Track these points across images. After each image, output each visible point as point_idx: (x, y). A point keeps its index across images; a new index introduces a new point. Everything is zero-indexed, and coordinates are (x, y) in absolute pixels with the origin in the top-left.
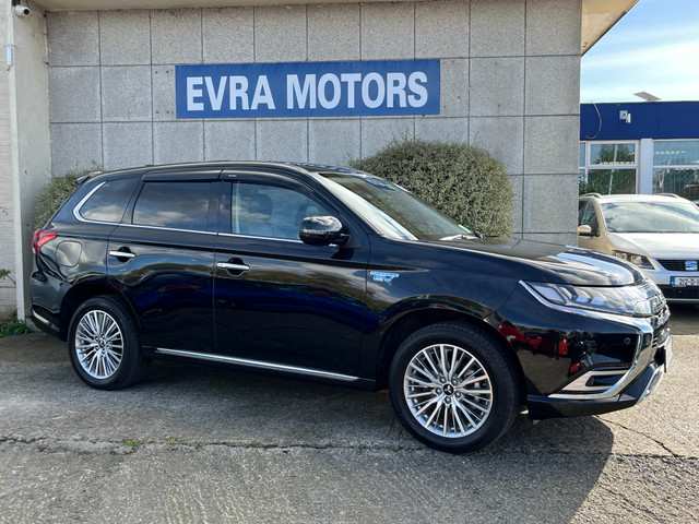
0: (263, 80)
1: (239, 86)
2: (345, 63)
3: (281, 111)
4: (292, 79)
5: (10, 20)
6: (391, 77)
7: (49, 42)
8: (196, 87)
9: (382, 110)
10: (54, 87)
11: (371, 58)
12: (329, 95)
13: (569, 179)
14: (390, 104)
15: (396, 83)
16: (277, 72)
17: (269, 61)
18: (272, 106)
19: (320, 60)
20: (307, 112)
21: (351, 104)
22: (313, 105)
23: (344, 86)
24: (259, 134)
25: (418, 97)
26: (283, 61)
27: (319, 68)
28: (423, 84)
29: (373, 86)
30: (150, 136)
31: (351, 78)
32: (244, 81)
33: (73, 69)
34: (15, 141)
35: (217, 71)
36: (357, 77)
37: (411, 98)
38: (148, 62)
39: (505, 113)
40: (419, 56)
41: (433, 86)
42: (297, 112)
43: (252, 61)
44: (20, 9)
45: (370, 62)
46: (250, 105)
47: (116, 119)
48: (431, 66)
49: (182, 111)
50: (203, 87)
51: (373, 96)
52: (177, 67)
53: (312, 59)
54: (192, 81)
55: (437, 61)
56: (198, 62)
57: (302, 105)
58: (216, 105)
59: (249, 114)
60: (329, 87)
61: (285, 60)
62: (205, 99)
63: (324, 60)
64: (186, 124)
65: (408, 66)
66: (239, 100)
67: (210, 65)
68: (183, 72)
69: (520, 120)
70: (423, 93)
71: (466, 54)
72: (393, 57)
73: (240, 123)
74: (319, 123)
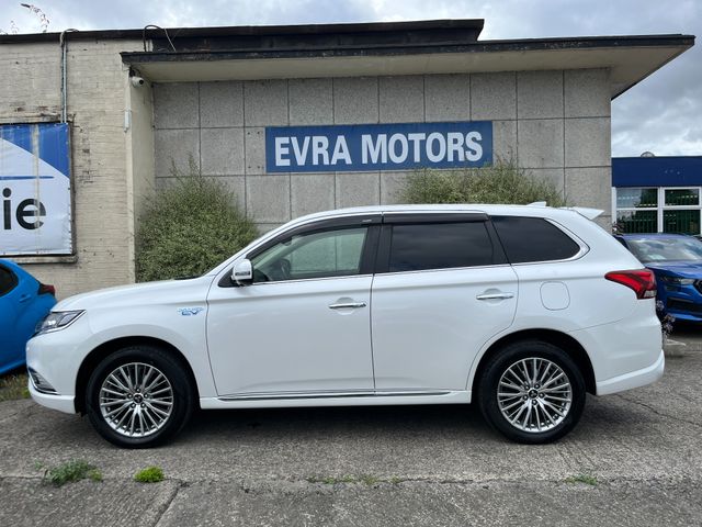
0: (341, 140)
1: (320, 145)
2: (412, 124)
3: (357, 166)
4: (366, 139)
5: (128, 89)
6: (451, 136)
7: (156, 109)
8: (283, 146)
9: (444, 164)
10: (159, 148)
11: (434, 120)
12: (398, 152)
13: (603, 221)
14: (451, 159)
15: (455, 141)
16: (353, 133)
17: (346, 123)
18: (349, 161)
19: (390, 122)
20: (379, 166)
21: (417, 158)
22: (384, 161)
23: (411, 144)
24: (338, 186)
25: (474, 153)
26: (359, 124)
27: (389, 129)
28: (478, 142)
29: (436, 143)
30: (243, 188)
31: (417, 137)
32: (325, 140)
33: (175, 131)
35: (301, 132)
36: (422, 136)
37: (469, 153)
38: (242, 125)
39: (548, 165)
40: (474, 118)
41: (487, 143)
42: (370, 167)
43: (331, 123)
44: (136, 79)
45: (433, 124)
46: (330, 160)
47: (213, 174)
48: (485, 127)
49: (271, 167)
50: (290, 146)
51: (436, 152)
52: (267, 129)
53: (382, 122)
54: (279, 141)
55: (490, 123)
56: (285, 125)
57: (375, 161)
58: (301, 161)
59: (330, 169)
60: (398, 145)
61: (359, 122)
62: (291, 156)
63: (394, 122)
64: (275, 178)
65: (465, 127)
66: (321, 156)
67: (295, 128)
68: (272, 133)
69: (561, 171)
70: (479, 149)
71: (514, 117)
72: (452, 120)
73: (321, 177)
74: (389, 175)
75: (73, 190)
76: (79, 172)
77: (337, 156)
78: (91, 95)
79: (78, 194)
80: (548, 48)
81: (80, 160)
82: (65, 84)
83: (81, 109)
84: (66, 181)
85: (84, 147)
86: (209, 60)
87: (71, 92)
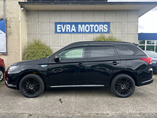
0: (73, 26)
1: (68, 27)
2: (91, 22)
3: (77, 32)
4: (80, 26)
5: (20, 11)
6: (100, 25)
7: (27, 17)
8: (59, 27)
9: (98, 32)
10: (28, 27)
12: (87, 29)
14: (100, 31)
15: (101, 27)
16: (76, 24)
17: (75, 22)
18: (75, 31)
21: (92, 31)
22: (84, 31)
23: (90, 27)
24: (72, 37)
25: (105, 30)
26: (78, 22)
27: (85, 23)
28: (106, 27)
29: (96, 27)
30: (49, 37)
31: (92, 26)
32: (69, 26)
33: (32, 23)
35: (64, 24)
36: (93, 25)
37: (104, 30)
38: (49, 21)
39: (123, 33)
40: (106, 21)
41: (109, 28)
43: (71, 22)
44: (22, 9)
45: (96, 22)
47: (42, 33)
49: (56, 32)
50: (61, 27)
51: (96, 29)
52: (55, 22)
53: (84, 22)
54: (58, 26)
55: (109, 23)
56: (60, 22)
57: (81, 31)
58: (63, 31)
60: (87, 27)
62: (61, 29)
63: (86, 22)
64: (57, 35)
65: (103, 23)
66: (68, 30)
67: (62, 22)
68: (56, 24)
69: (126, 35)
70: (107, 29)
71: (115, 21)
72: (100, 22)
73: (68, 35)
74: (85, 35)
75: (7, 37)
76: (8, 32)
77: (72, 30)
78: (11, 13)
79: (8, 37)
80: (125, 4)
81: (8, 29)
82: (5, 10)
83: (9, 16)
84: (5, 34)
85: (9, 26)
86: (41, 4)
87: (6, 12)
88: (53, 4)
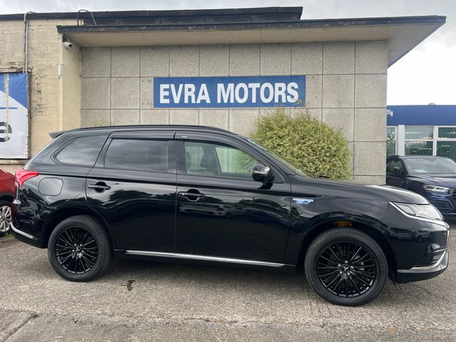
0: (204, 87)
1: (190, 90)
2: (251, 77)
3: (214, 104)
4: (220, 86)
5: (61, 50)
6: (277, 85)
7: (83, 64)
8: (165, 90)
9: (272, 104)
10: (84, 90)
11: (265, 74)
12: (241, 96)
13: (380, 144)
14: (277, 100)
15: (280, 89)
16: (212, 82)
17: (207, 76)
18: (208, 101)
19: (236, 75)
20: (229, 105)
21: (254, 101)
22: (232, 101)
23: (250, 90)
24: (201, 117)
25: (292, 97)
26: (215, 76)
27: (236, 80)
28: (295, 89)
29: (267, 90)
30: (138, 117)
31: (254, 86)
32: (193, 87)
33: (95, 79)
34: (61, 119)
35: (177, 81)
36: (258, 85)
37: (289, 97)
38: (138, 76)
39: (343, 106)
40: (293, 73)
41: (302, 91)
43: (197, 76)
44: (67, 44)
45: (265, 77)
46: (196, 100)
47: (119, 107)
48: (300, 80)
49: (157, 104)
50: (169, 90)
51: (267, 96)
52: (155, 78)
53: (232, 75)
54: (163, 87)
55: (304, 77)
56: (167, 76)
57: (226, 101)
58: (177, 100)
60: (242, 90)
62: (170, 97)
63: (239, 75)
64: (159, 111)
65: (287, 79)
66: (190, 97)
67: (173, 78)
68: (158, 81)
69: (352, 110)
70: (296, 94)
71: (321, 73)
72: (278, 74)
73: (190, 111)
74: (235, 111)
75: (30, 116)
76: (34, 105)
77: (201, 97)
78: (43, 55)
79: (33, 118)
80: (342, 25)
81: (35, 97)
82: (27, 47)
83: (36, 64)
84: (26, 111)
85: (37, 89)
86: (114, 31)
87: (31, 53)
88: (145, 30)
